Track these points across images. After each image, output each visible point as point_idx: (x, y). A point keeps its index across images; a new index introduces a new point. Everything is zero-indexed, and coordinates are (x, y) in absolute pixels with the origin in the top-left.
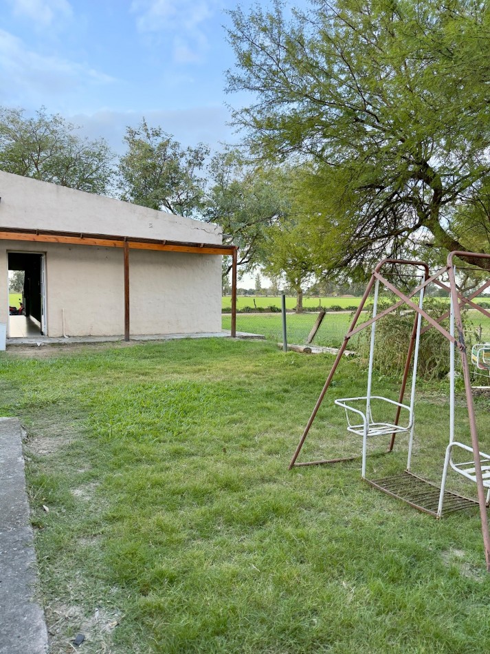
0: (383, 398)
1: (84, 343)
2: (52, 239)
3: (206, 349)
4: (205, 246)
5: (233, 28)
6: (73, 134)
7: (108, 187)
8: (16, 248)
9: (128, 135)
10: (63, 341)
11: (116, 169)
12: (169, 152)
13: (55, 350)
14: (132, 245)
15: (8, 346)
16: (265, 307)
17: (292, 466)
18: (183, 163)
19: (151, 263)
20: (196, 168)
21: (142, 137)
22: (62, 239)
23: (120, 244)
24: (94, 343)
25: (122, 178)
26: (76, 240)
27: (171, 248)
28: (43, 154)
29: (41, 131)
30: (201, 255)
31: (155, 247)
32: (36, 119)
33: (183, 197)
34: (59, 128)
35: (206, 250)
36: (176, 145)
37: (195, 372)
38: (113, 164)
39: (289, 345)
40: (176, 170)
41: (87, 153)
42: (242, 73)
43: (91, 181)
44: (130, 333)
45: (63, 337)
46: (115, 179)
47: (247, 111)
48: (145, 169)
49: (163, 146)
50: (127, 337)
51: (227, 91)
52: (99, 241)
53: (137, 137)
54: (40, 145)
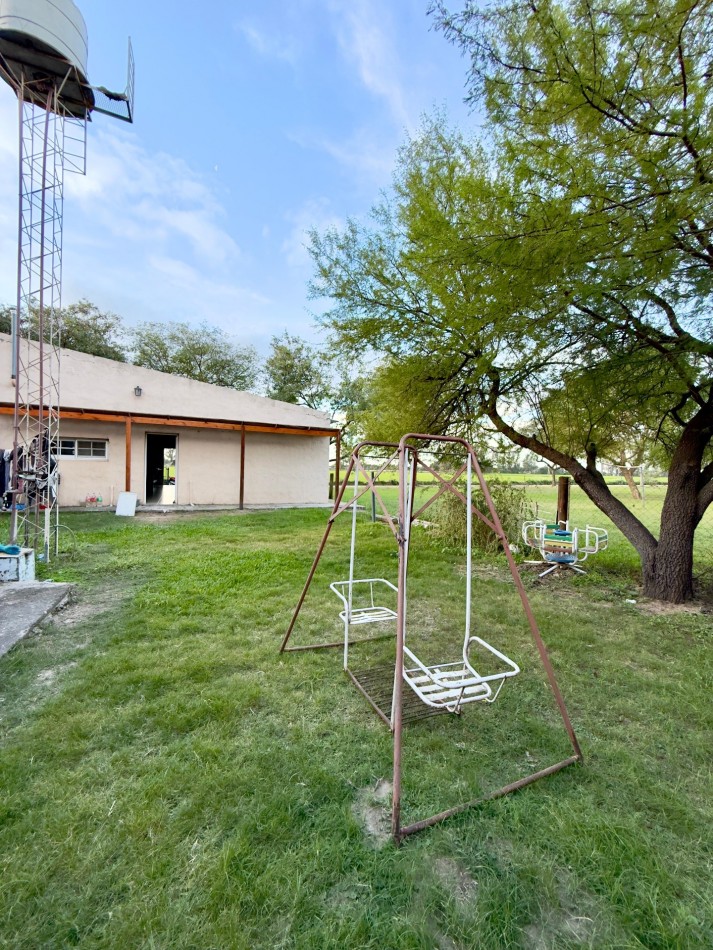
0: (383, 580)
1: (203, 511)
2: (180, 423)
3: (305, 519)
4: (313, 429)
5: (311, 245)
6: (228, 341)
7: (256, 383)
8: (153, 430)
9: (273, 342)
10: (188, 508)
11: (262, 368)
12: (304, 353)
13: (176, 516)
14: (248, 428)
15: (137, 512)
16: (386, 481)
17: (283, 650)
18: (315, 364)
19: (268, 443)
20: (325, 368)
21: (284, 343)
22: (188, 423)
23: (238, 427)
24: (213, 511)
25: (267, 376)
26: (201, 424)
27: (281, 430)
28: (205, 357)
29: (204, 340)
30: (312, 437)
31: (268, 430)
32: (200, 329)
33: (314, 390)
34: (218, 337)
35: (313, 433)
36: (309, 350)
37: (280, 540)
38: (260, 364)
39: (377, 516)
40: (308, 368)
41: (238, 356)
42: (321, 283)
43: (243, 378)
44: (245, 502)
45: (190, 505)
46: (262, 377)
47: (328, 315)
48: (285, 368)
49: (299, 350)
50: (241, 508)
51: (309, 298)
52: (220, 425)
53: (280, 344)
54: (202, 351)
